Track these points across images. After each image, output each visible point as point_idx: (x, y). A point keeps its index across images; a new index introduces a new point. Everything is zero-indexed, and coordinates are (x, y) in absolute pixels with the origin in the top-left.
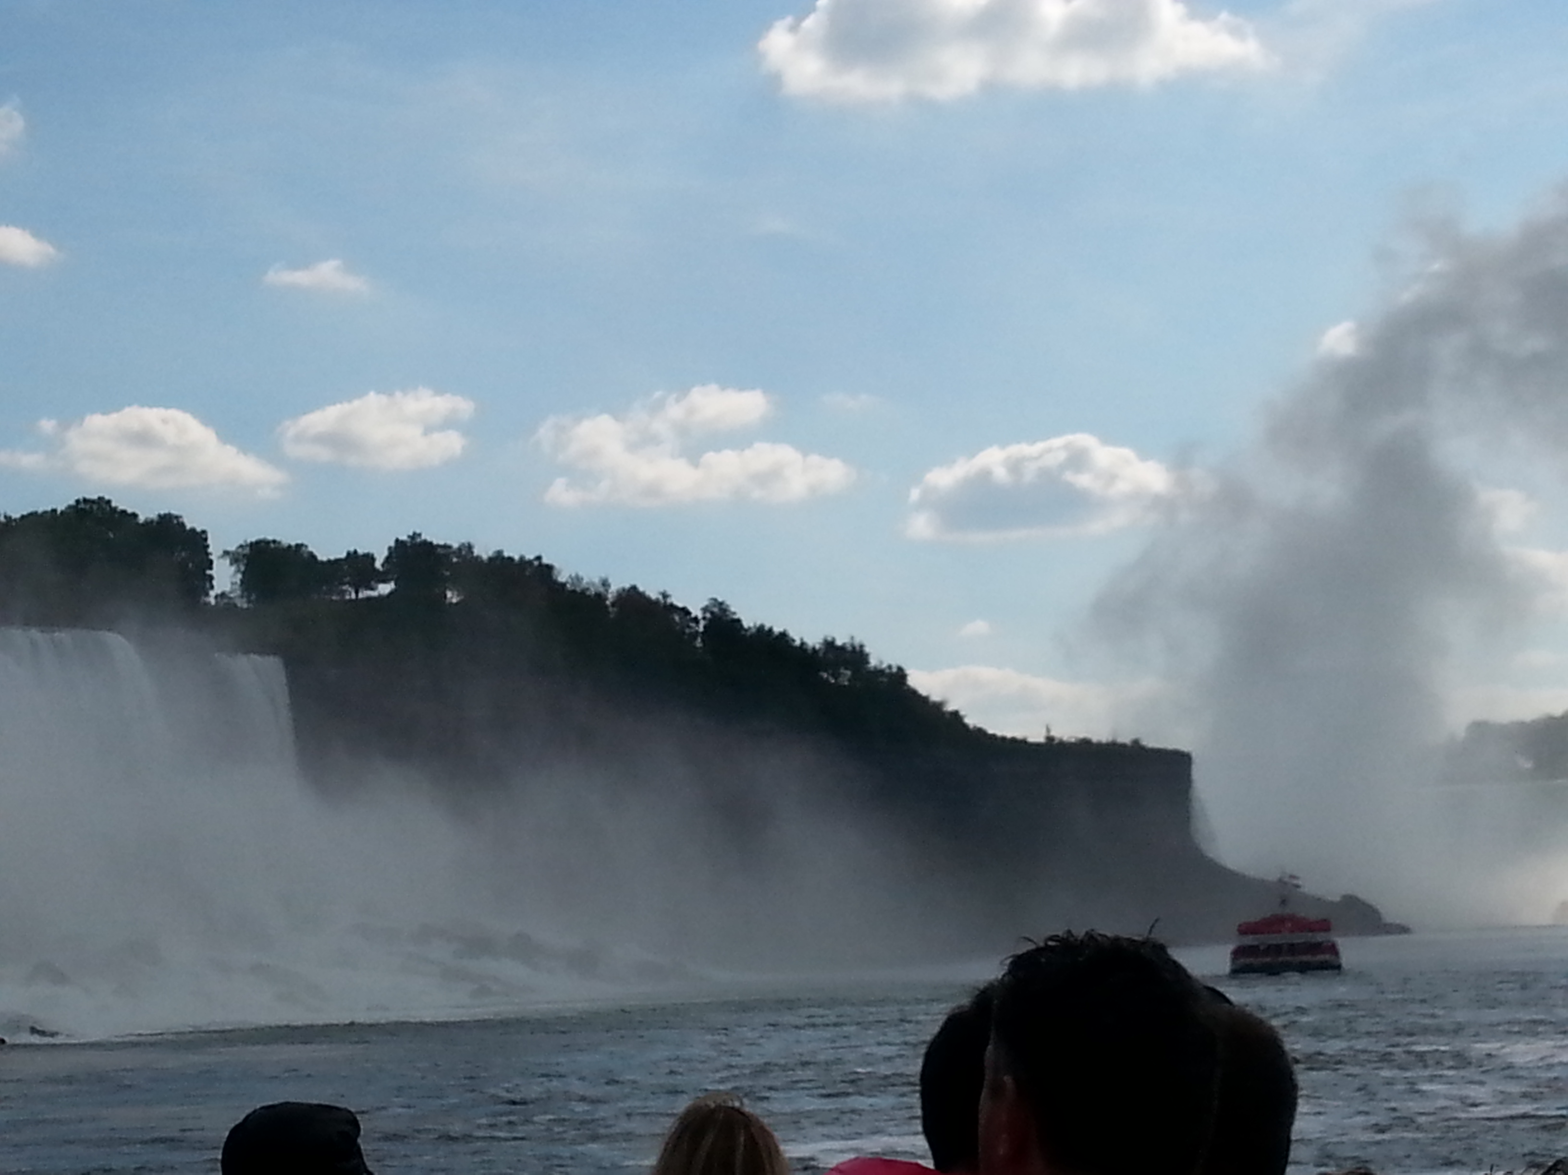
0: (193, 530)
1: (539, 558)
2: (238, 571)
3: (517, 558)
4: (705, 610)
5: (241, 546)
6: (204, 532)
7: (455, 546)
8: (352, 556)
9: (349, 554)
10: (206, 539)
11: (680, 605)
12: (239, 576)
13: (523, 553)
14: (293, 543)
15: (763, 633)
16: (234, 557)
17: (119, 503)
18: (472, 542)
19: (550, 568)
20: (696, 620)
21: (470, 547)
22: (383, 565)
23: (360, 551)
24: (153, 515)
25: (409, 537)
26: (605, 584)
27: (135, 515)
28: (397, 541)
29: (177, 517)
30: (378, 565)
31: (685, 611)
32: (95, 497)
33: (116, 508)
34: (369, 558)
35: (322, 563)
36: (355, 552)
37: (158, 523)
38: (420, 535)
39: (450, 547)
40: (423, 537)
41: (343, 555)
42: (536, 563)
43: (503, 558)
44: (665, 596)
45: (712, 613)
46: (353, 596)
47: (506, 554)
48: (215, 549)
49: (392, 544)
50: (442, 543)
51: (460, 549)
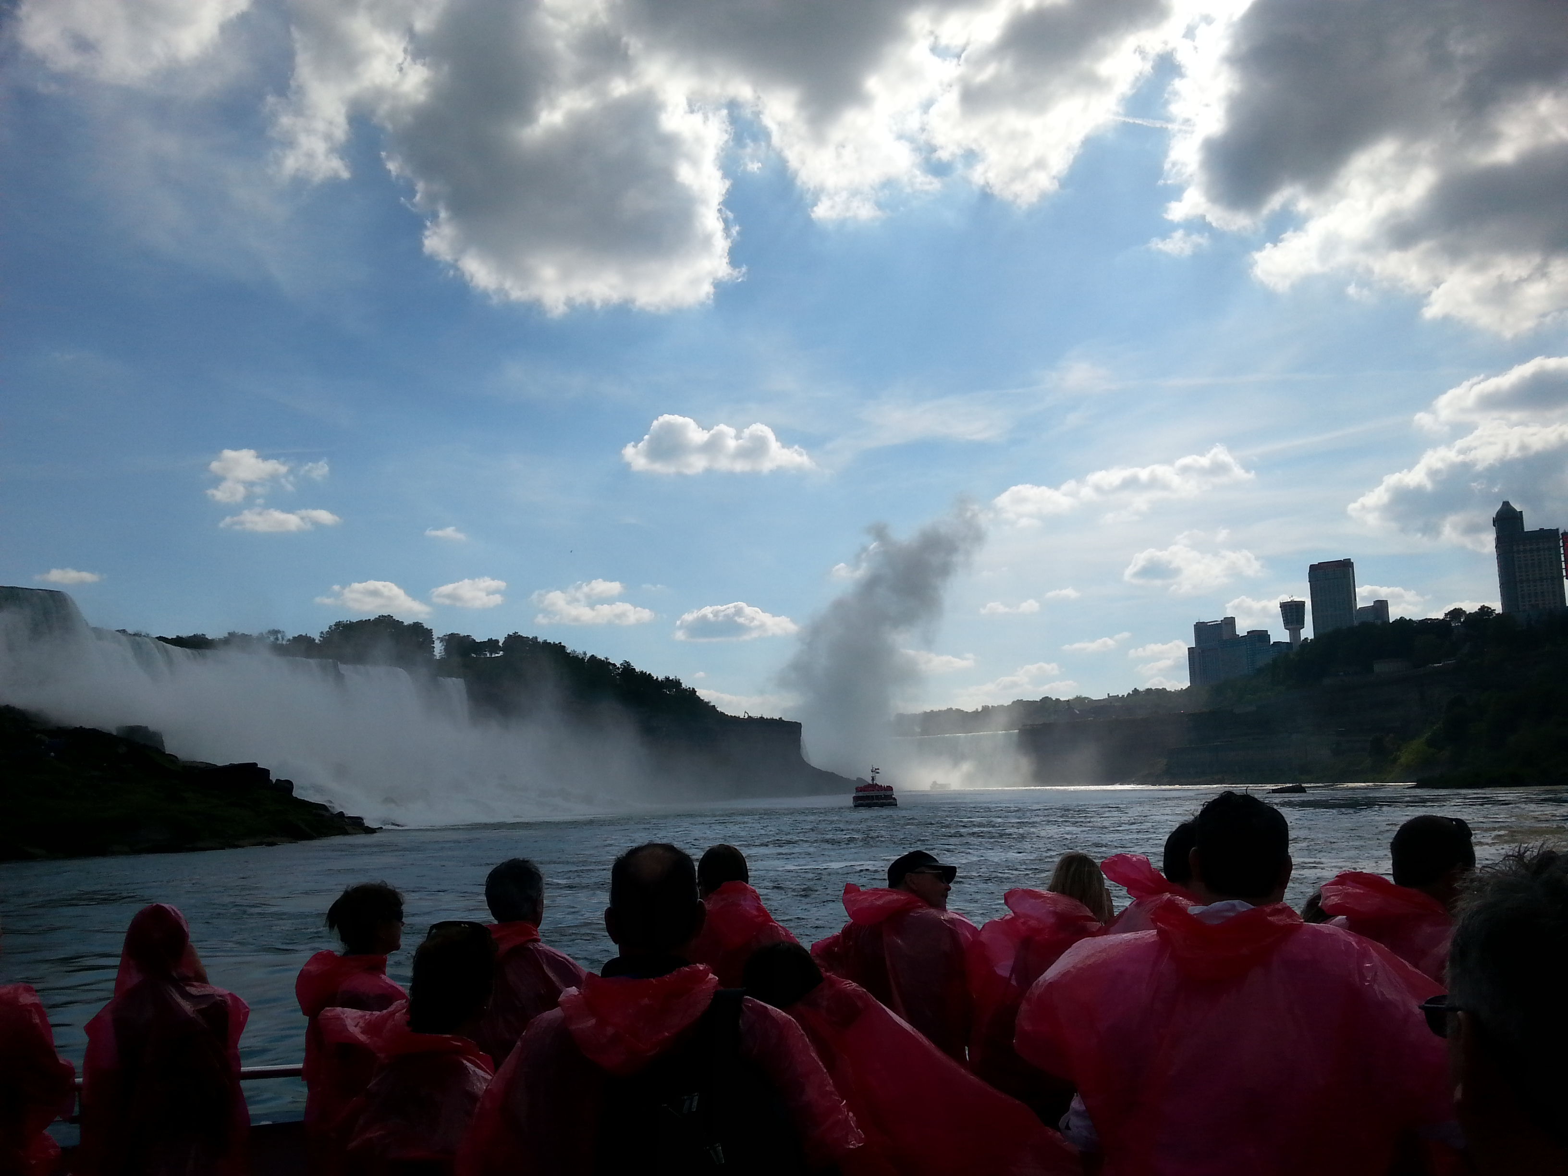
0: (427, 629)
1: (560, 643)
2: (443, 645)
3: (552, 643)
4: (621, 664)
5: (445, 636)
6: (431, 630)
7: (531, 637)
8: (490, 640)
9: (489, 639)
10: (432, 632)
11: (612, 663)
12: (443, 647)
13: (555, 641)
14: (466, 635)
15: (642, 674)
16: (441, 640)
17: (396, 618)
18: (538, 636)
19: (564, 647)
20: (618, 668)
21: (536, 638)
22: (502, 644)
23: (494, 639)
24: (411, 622)
25: (513, 633)
26: (585, 653)
27: (403, 622)
28: (508, 635)
29: (421, 623)
30: (500, 644)
31: (614, 665)
32: (386, 615)
33: (395, 619)
34: (497, 641)
35: (478, 642)
36: (491, 639)
37: (413, 625)
38: (517, 633)
39: (529, 638)
40: (519, 634)
41: (486, 640)
42: (559, 645)
43: (547, 642)
44: (607, 659)
45: (624, 666)
46: (488, 655)
47: (548, 641)
48: (435, 635)
49: (506, 636)
50: (526, 636)
51: (532, 638)
